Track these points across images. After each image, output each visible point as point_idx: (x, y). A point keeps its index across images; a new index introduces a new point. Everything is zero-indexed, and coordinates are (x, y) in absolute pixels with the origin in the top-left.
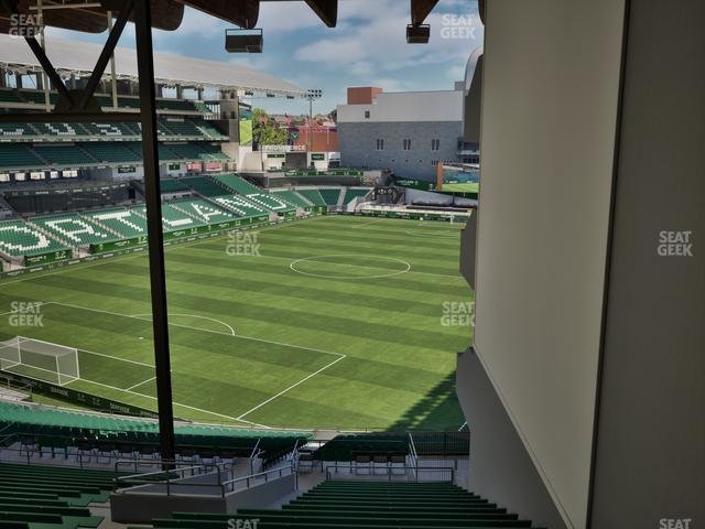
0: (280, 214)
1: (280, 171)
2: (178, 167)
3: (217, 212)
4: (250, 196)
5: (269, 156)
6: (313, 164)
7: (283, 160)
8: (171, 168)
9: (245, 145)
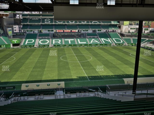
0: (116, 44)
1: (130, 33)
2: (100, 31)
3: (97, 42)
4: (114, 39)
5: (131, 29)
6: (144, 31)
7: (135, 30)
8: (98, 31)
9: (126, 25)
